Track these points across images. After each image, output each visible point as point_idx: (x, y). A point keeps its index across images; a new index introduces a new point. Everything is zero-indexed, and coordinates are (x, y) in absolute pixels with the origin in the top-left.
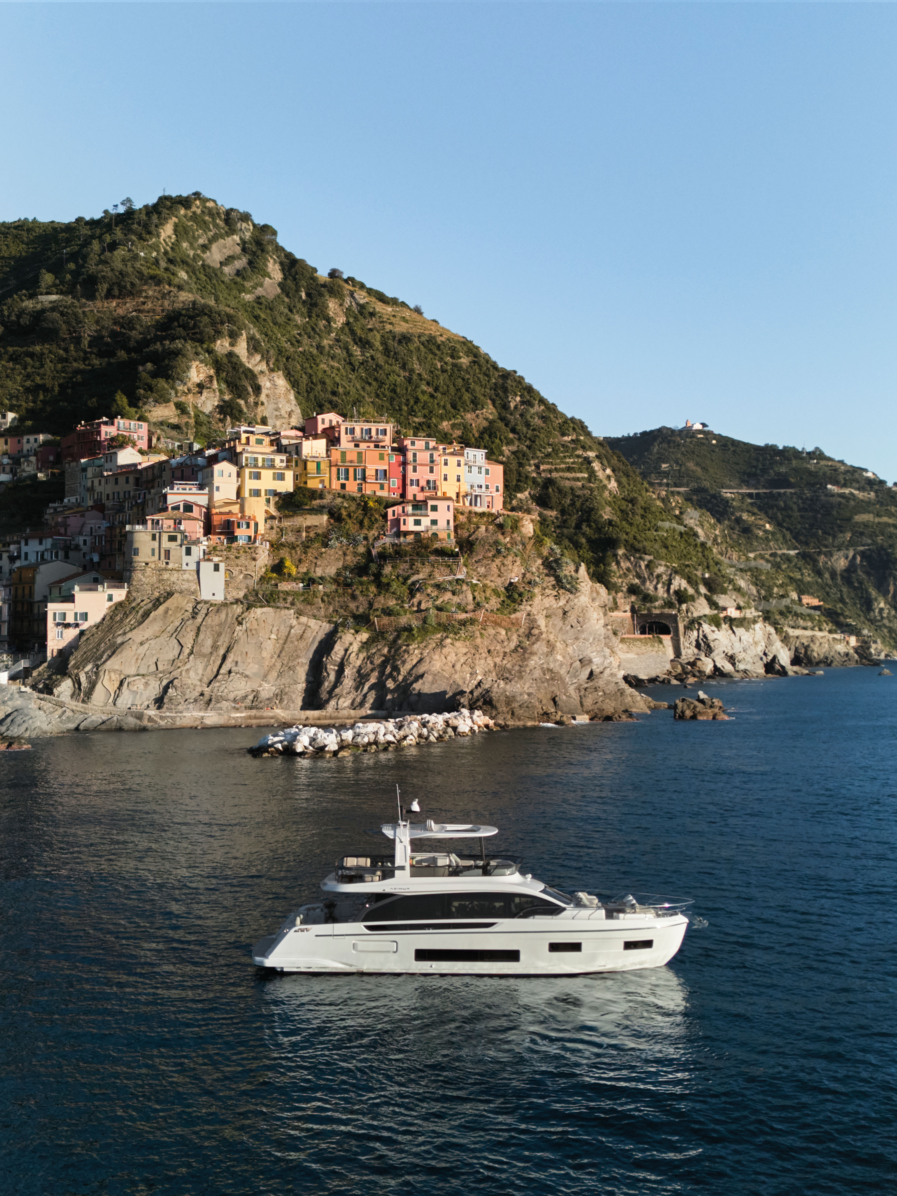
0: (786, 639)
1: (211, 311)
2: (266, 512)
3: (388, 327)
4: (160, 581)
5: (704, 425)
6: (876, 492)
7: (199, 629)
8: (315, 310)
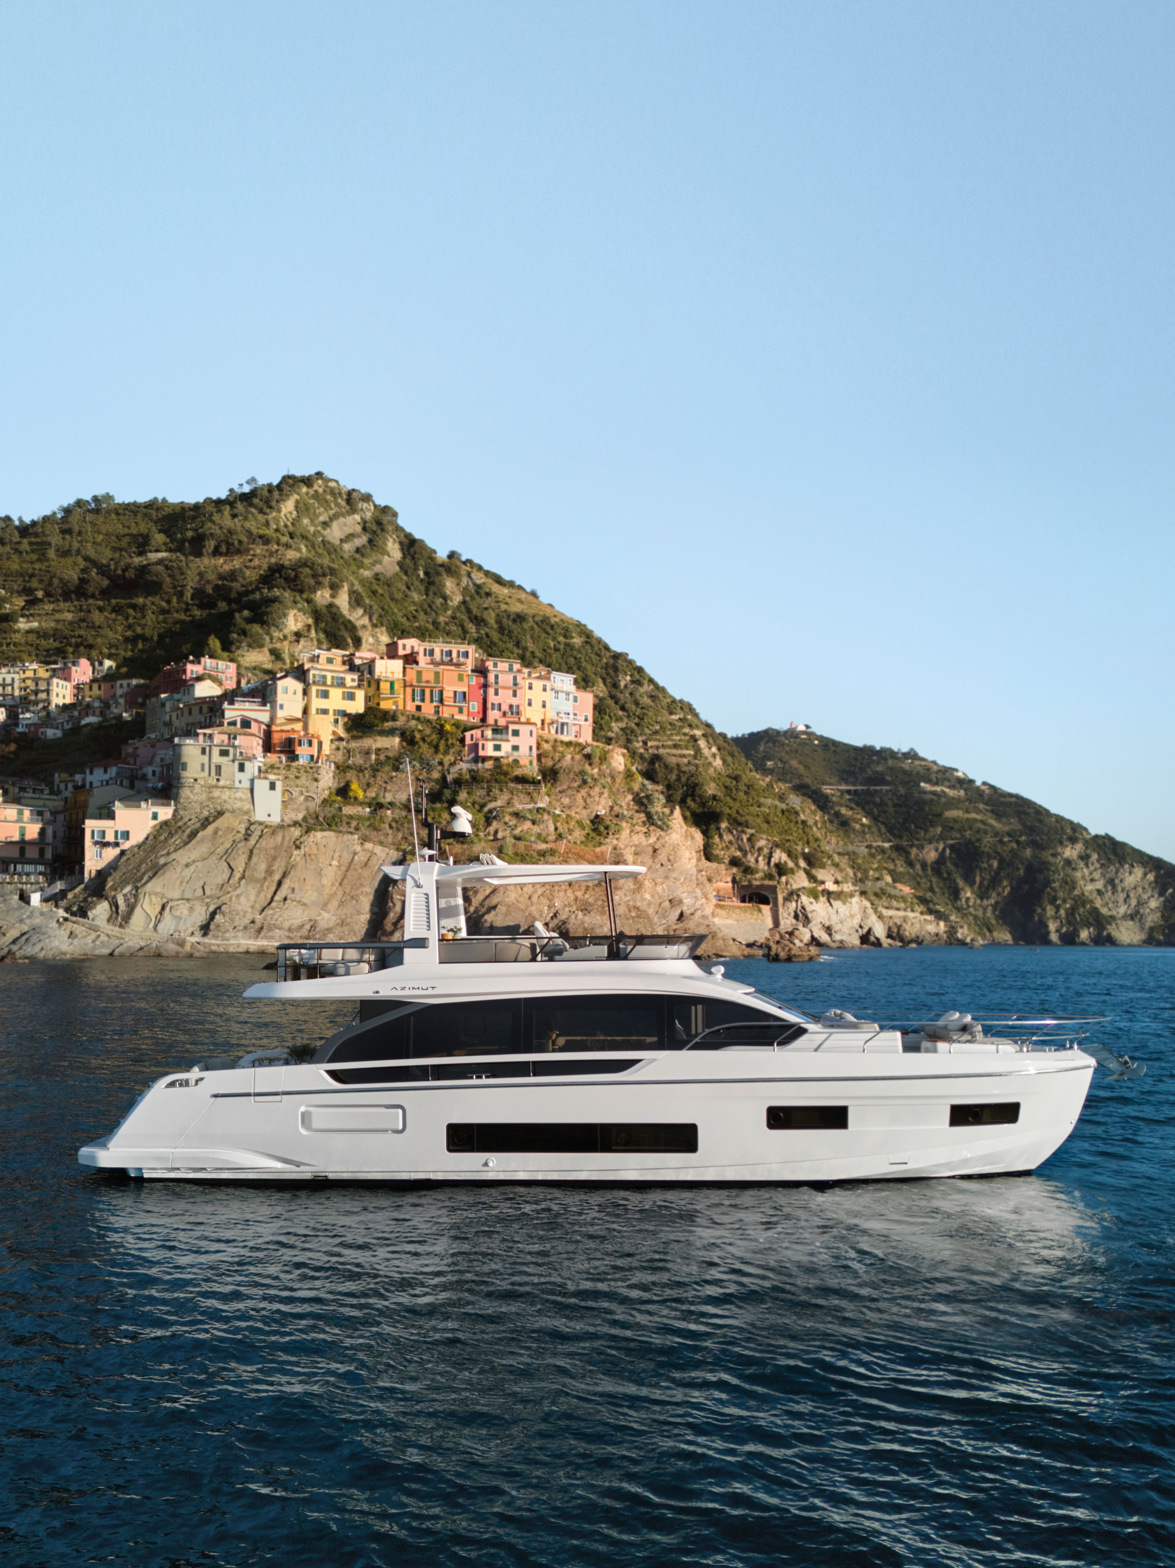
0: (880, 917)
1: (313, 564)
2: (334, 733)
3: (503, 607)
4: (210, 799)
5: (807, 727)
6: (966, 790)
7: (251, 851)
8: (432, 588)
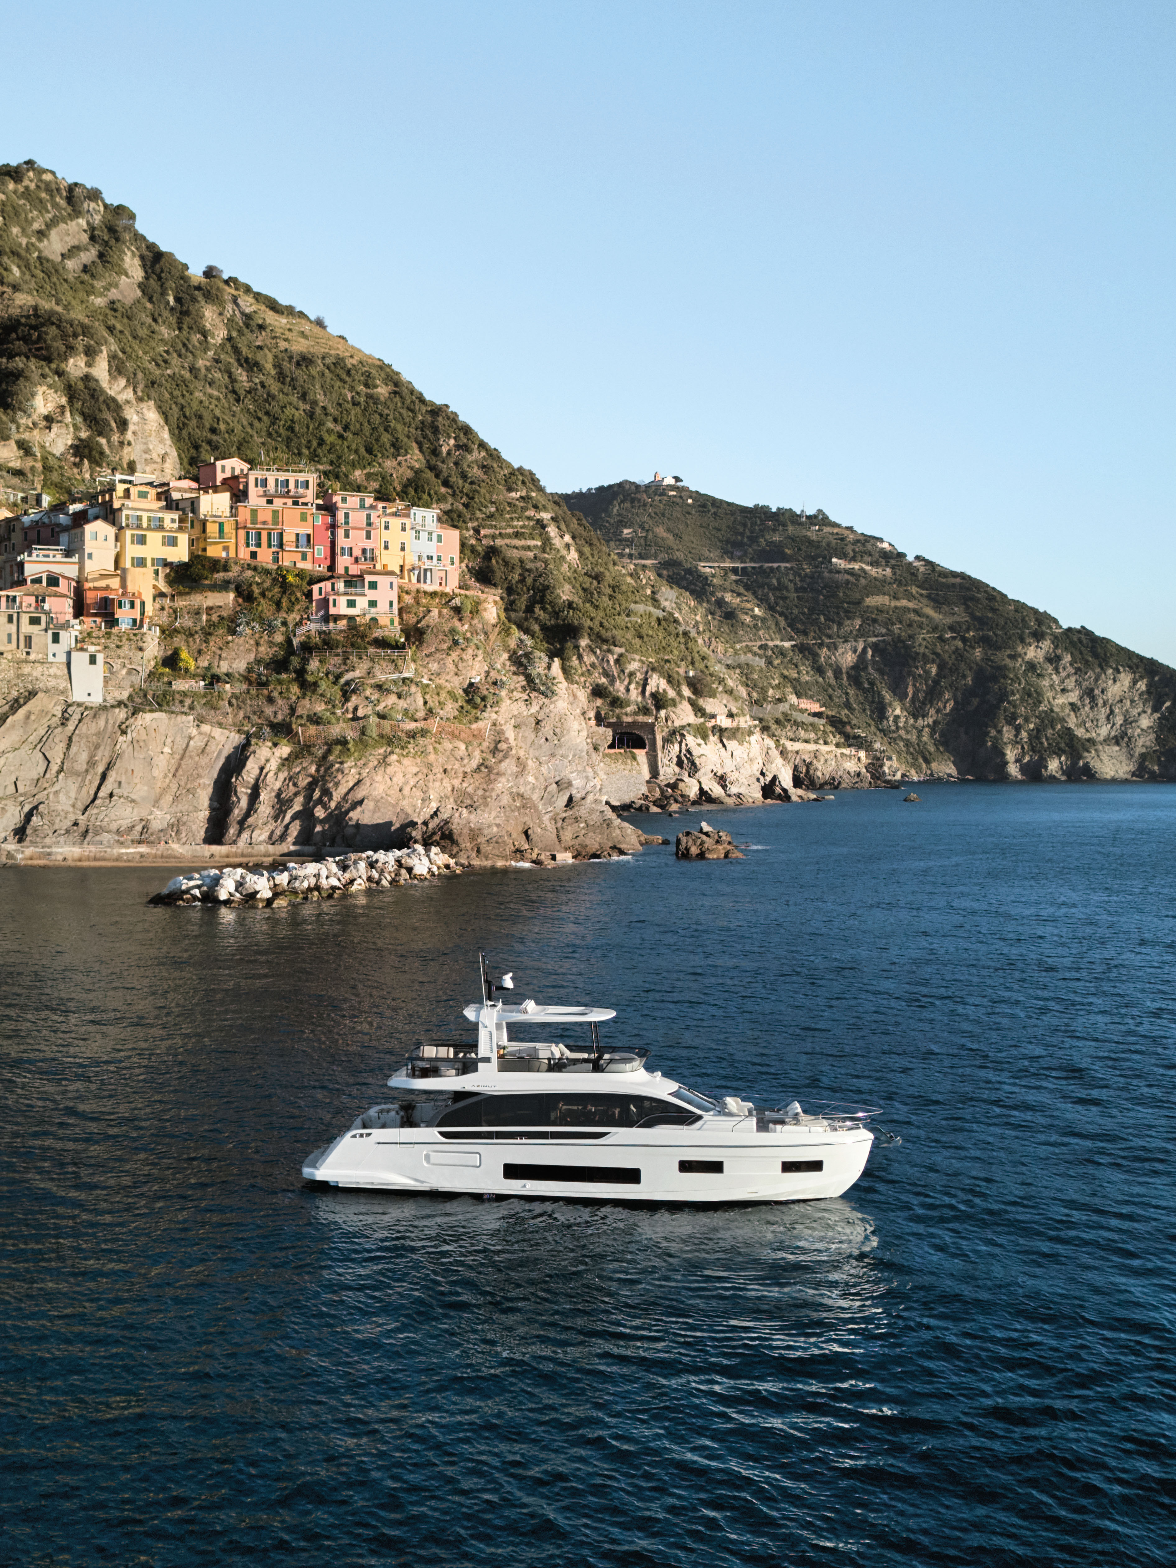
0: (785, 756)
1: (60, 320)
2: (155, 587)
3: (283, 345)
4: (18, 676)
5: (677, 479)
6: (893, 568)
7: (70, 739)
8: (187, 320)
